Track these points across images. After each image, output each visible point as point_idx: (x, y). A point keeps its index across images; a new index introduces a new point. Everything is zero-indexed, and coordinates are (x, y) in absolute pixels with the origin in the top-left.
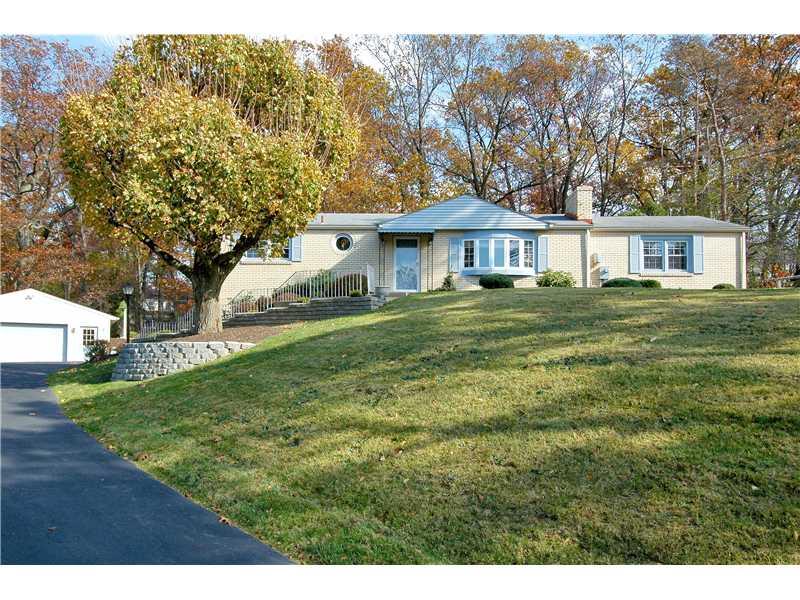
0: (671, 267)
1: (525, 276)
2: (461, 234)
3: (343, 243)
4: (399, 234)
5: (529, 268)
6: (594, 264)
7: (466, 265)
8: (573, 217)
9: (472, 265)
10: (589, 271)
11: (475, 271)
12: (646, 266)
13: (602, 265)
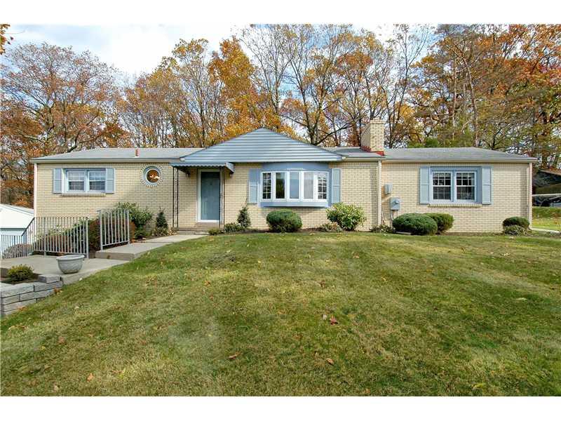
0: (459, 197)
1: (320, 208)
2: (260, 168)
3: (151, 176)
4: (202, 168)
5: (322, 200)
6: (385, 194)
7: (264, 197)
8: (367, 150)
9: (269, 197)
10: (380, 202)
11: (272, 203)
12: (435, 197)
13: (393, 196)
